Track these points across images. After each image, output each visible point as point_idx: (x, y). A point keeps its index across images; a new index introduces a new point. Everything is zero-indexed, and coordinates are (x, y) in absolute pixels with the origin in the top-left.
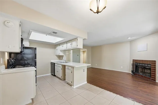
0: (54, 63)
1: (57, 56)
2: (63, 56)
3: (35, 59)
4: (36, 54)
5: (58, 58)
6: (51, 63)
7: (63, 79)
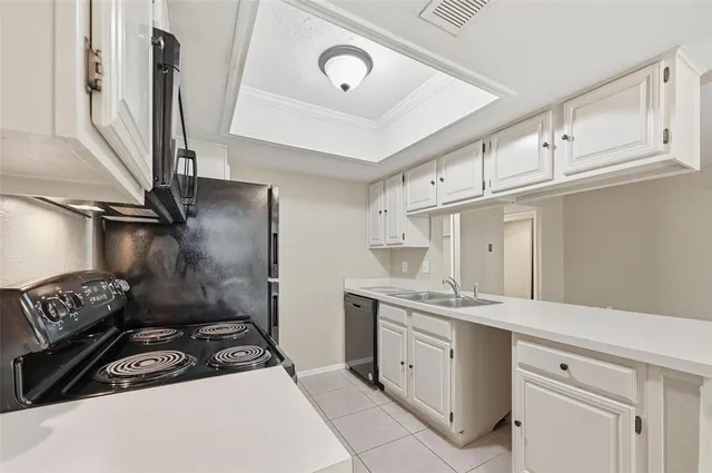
0: (376, 303)
1: (374, 250)
2: (426, 249)
3: (270, 275)
4: (276, 235)
5: (383, 263)
6: (348, 296)
7: (461, 439)
